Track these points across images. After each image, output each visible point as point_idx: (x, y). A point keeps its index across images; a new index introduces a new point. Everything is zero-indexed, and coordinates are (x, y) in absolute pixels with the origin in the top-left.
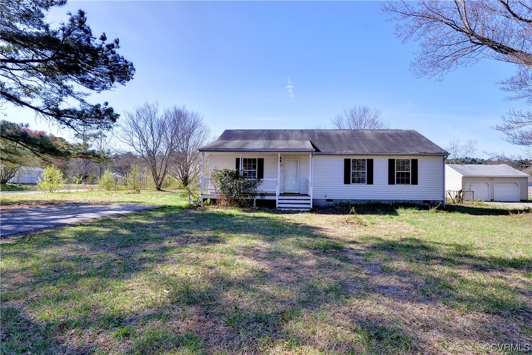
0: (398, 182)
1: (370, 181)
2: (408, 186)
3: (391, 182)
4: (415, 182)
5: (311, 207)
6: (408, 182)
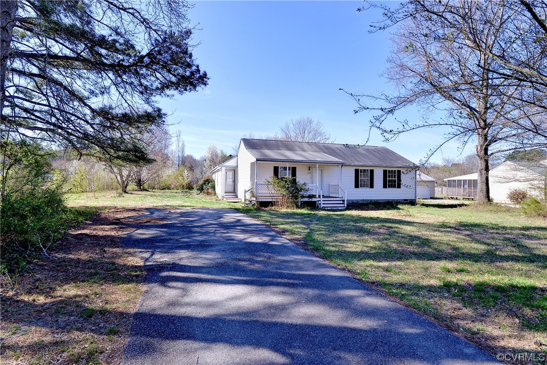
0: (389, 187)
1: (372, 186)
2: (395, 189)
3: (385, 187)
4: (399, 187)
5: (346, 206)
6: (395, 187)
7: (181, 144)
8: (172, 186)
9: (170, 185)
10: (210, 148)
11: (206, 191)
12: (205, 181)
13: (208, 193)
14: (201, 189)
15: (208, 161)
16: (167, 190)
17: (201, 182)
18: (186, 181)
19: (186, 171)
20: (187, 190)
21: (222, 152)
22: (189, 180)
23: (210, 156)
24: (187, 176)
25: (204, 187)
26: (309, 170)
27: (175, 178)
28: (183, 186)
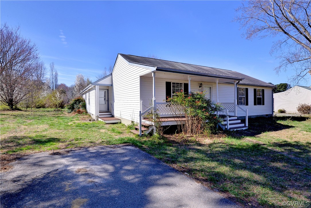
0: (258, 104)
1: (247, 104)
2: (261, 106)
3: (255, 104)
4: (263, 104)
5: (247, 125)
7: (54, 73)
8: (47, 105)
9: (45, 104)
10: (78, 77)
11: (77, 110)
12: (76, 101)
13: (79, 112)
14: (72, 108)
15: (77, 87)
16: (42, 109)
17: (71, 102)
18: (59, 102)
19: (58, 93)
20: (60, 109)
21: (88, 80)
22: (61, 100)
23: (78, 82)
24: (59, 98)
25: (75, 106)
26: (200, 87)
27: (49, 99)
28: (56, 105)
